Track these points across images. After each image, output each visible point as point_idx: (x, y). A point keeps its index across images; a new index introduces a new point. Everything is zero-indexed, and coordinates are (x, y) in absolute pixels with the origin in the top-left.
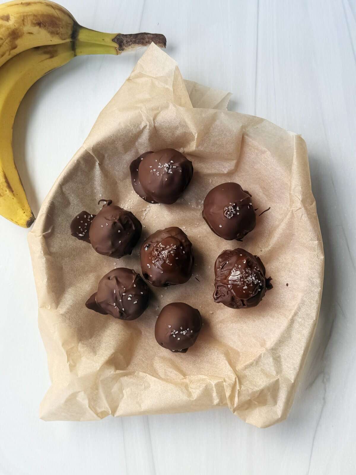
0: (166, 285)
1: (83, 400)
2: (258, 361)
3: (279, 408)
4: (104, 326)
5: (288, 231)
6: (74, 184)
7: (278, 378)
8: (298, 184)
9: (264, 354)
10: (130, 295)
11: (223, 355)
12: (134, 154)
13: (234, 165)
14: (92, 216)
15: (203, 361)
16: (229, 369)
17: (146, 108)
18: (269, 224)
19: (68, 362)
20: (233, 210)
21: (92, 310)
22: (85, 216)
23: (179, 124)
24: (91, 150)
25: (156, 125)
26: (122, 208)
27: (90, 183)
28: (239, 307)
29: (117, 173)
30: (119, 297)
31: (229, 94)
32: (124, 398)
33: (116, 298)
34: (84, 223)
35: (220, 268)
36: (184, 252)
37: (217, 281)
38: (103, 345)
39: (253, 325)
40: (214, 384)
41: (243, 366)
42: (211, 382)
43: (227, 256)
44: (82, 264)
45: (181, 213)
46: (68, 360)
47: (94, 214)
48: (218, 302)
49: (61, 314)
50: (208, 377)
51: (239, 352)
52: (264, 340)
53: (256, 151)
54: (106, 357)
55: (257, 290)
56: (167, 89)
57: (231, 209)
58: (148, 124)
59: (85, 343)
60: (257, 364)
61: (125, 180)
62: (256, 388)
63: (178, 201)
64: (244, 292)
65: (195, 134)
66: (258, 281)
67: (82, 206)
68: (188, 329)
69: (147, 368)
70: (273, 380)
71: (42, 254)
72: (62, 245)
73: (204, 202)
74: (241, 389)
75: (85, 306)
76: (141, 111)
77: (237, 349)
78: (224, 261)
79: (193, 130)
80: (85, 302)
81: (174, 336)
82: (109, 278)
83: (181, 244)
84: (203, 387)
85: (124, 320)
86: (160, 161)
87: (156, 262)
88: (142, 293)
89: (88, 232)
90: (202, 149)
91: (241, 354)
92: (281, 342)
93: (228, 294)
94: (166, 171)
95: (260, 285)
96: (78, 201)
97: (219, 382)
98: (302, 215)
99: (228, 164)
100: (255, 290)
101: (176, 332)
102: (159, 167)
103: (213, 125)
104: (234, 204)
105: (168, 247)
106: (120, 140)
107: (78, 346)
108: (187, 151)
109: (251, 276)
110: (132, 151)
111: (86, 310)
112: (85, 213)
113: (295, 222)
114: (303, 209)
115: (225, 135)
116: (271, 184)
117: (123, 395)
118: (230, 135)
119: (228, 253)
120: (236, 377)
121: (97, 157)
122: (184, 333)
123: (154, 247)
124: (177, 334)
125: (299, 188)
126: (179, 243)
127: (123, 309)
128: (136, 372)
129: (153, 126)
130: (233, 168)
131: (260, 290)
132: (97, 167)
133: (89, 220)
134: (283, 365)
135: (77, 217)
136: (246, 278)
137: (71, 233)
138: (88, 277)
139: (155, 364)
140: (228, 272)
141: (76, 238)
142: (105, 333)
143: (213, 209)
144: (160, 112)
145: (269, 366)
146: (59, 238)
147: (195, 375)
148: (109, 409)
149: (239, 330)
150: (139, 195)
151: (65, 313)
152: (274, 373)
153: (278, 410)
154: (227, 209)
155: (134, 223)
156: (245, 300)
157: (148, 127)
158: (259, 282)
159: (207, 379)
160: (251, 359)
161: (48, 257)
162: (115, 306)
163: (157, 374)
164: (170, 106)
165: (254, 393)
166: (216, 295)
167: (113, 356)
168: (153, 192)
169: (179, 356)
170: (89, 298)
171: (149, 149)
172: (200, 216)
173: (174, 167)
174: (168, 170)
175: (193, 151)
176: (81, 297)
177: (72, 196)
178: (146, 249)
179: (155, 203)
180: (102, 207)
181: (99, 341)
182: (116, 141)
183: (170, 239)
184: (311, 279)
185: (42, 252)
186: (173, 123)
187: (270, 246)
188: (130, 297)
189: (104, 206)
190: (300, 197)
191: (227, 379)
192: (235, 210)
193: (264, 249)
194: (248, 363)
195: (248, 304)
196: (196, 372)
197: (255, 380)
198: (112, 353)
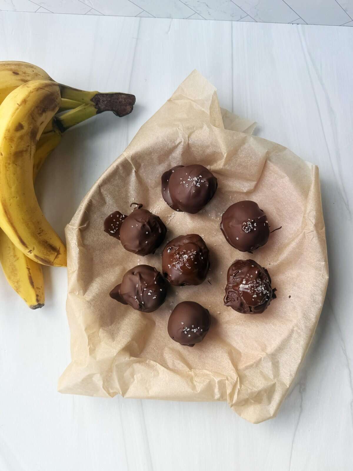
0: (182, 285)
1: (98, 380)
2: (258, 363)
3: (272, 407)
4: (123, 315)
5: (297, 250)
6: (112, 187)
7: (275, 382)
8: (313, 209)
9: (264, 358)
10: (151, 291)
11: (227, 354)
12: (167, 166)
13: (254, 186)
14: (124, 216)
15: (208, 357)
16: (232, 368)
17: (183, 126)
18: (278, 241)
19: (88, 346)
20: (251, 226)
21: (114, 299)
22: (118, 215)
23: (211, 143)
24: (130, 158)
25: (190, 142)
26: (151, 212)
27: (125, 187)
28: (246, 312)
29: (150, 181)
30: (140, 292)
31: (255, 123)
32: (134, 382)
33: (138, 292)
34: (116, 221)
35: (233, 276)
36: (202, 257)
37: (229, 286)
38: (122, 332)
39: (256, 330)
40: (217, 381)
41: (244, 366)
42: (214, 378)
43: (240, 265)
44: (111, 258)
45: (202, 222)
46: (89, 344)
47: (126, 215)
48: (228, 306)
49: (87, 301)
50: (212, 372)
51: (241, 352)
52: (266, 346)
53: (276, 175)
54: (122, 344)
55: (264, 299)
56: (203, 112)
57: (250, 225)
58: (183, 140)
59: (105, 329)
60: (256, 366)
61: (156, 188)
62: (255, 389)
63: (201, 212)
64: (253, 300)
65: (224, 154)
66: (266, 291)
67: (116, 207)
68: (199, 328)
69: (158, 357)
70: (270, 383)
71: (76, 245)
72: (95, 239)
73: (223, 215)
74: (241, 388)
75: (109, 296)
76: (179, 128)
77: (239, 349)
78: (236, 270)
79: (224, 150)
80: (110, 292)
81: (186, 332)
82: (133, 274)
83: (201, 251)
84: (207, 382)
85: (142, 311)
86: (190, 174)
87: (177, 264)
88: (161, 290)
89: (119, 230)
90: (228, 168)
91: (242, 355)
92: (280, 349)
93: (238, 300)
94: (195, 183)
95: (268, 296)
96: (113, 202)
97: (222, 380)
98: (313, 237)
99: (248, 184)
100: (263, 299)
101: (187, 329)
102: (189, 180)
103: (242, 147)
104: (253, 221)
105: (189, 252)
106: (157, 152)
107: (99, 331)
108: (213, 169)
109: (261, 286)
110: (166, 163)
111: (109, 299)
112: (118, 213)
113: (305, 243)
114: (315, 232)
115: (251, 157)
116: (286, 206)
117: (134, 379)
118: (255, 158)
119: (241, 263)
120: (238, 376)
121: (134, 165)
122: (195, 330)
123: (176, 250)
124: (188, 331)
125: (314, 213)
126: (198, 250)
127: (143, 302)
128: (148, 360)
129: (187, 143)
130: (252, 188)
131: (267, 300)
132: (133, 173)
133: (121, 220)
134: (280, 370)
135: (110, 215)
136: (256, 288)
137: (103, 229)
138: (114, 269)
139: (165, 354)
140: (240, 281)
141: (108, 234)
142: (124, 321)
143: (233, 223)
144: (194, 131)
145: (268, 370)
146: (93, 232)
147: (200, 369)
148: (120, 391)
149: (242, 332)
150: (166, 203)
151: (90, 300)
152: (272, 377)
153: (271, 409)
154: (246, 224)
155: (161, 227)
156: (253, 307)
157: (182, 143)
158: (268, 292)
159: (211, 375)
160: (252, 361)
161: (82, 248)
162: (135, 299)
163: (166, 364)
164: (205, 127)
165: (252, 393)
166: (227, 299)
167: (129, 344)
168: (181, 201)
169: (187, 349)
170: (113, 288)
171: (180, 163)
172: (218, 227)
173: (202, 181)
174: (196, 184)
175: (220, 169)
176: (107, 287)
177: (109, 196)
178: (169, 251)
179: (180, 211)
180: (133, 209)
181: (118, 328)
182: (153, 152)
183: (190, 244)
184: (314, 296)
185: (77, 243)
186: (205, 142)
187: (279, 261)
188: (150, 292)
189: (135, 208)
190: (314, 221)
191: (229, 378)
192: (253, 226)
193: (273, 262)
194: (248, 364)
195: (255, 311)
196: (201, 366)
197: (254, 381)
198: (128, 341)
